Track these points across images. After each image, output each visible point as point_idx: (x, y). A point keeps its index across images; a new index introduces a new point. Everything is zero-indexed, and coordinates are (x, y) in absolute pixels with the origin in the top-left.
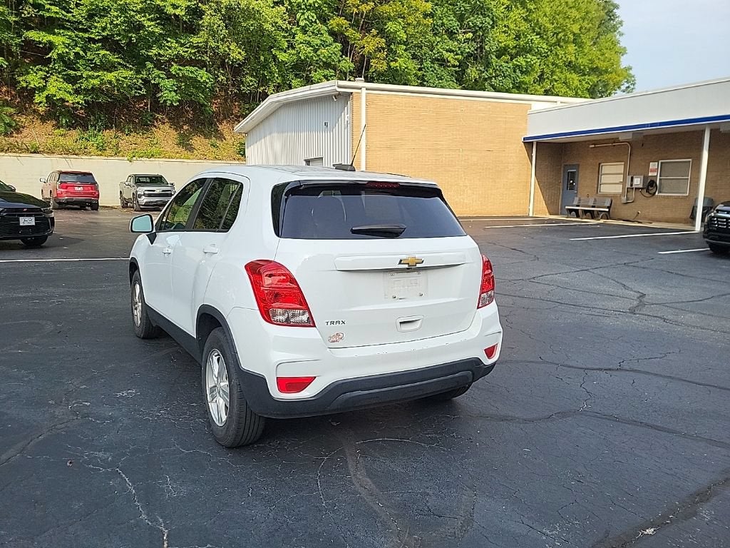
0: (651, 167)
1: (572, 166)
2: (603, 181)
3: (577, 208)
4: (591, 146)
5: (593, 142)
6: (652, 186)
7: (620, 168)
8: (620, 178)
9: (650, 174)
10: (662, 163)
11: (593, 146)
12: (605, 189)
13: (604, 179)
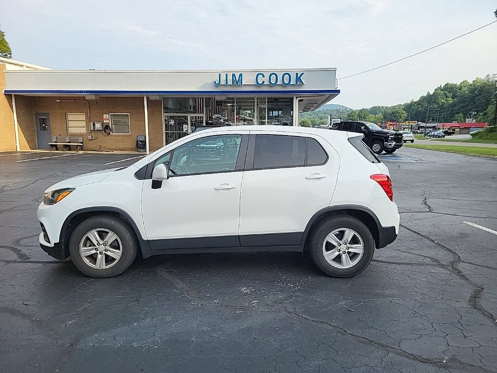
0: (104, 117)
1: (43, 114)
2: (70, 126)
3: (56, 144)
4: (57, 101)
5: (60, 98)
6: (107, 129)
7: (83, 117)
8: (84, 124)
9: (105, 122)
10: (111, 115)
11: (59, 101)
12: (71, 130)
13: (70, 124)
